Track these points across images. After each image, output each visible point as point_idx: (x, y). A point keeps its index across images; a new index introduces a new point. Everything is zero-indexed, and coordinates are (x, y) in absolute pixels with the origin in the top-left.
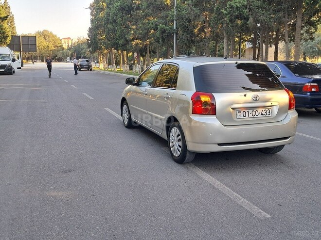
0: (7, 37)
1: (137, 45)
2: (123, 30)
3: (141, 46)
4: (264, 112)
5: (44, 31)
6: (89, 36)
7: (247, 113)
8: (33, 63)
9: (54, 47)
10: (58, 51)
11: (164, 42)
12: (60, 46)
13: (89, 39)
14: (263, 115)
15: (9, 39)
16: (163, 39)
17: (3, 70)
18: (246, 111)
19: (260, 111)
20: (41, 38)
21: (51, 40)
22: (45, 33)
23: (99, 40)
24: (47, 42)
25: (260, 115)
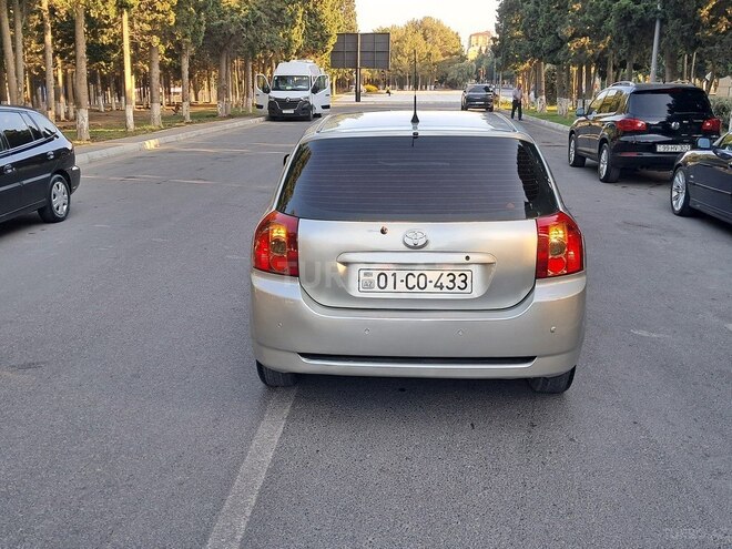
0: (329, 36)
1: (582, 49)
2: (553, 14)
3: (591, 52)
4: (446, 281)
5: (425, 18)
6: (498, 30)
7: (390, 280)
8: (388, 92)
9: (444, 55)
10: (452, 63)
11: (633, 43)
12: (456, 54)
13: (498, 36)
14: (441, 287)
15: (332, 41)
16: (631, 36)
17: (291, 111)
18: (389, 273)
19: (433, 276)
20: (416, 36)
21: (438, 39)
22: (427, 24)
23: (512, 38)
24: (430, 46)
25: (430, 287)
